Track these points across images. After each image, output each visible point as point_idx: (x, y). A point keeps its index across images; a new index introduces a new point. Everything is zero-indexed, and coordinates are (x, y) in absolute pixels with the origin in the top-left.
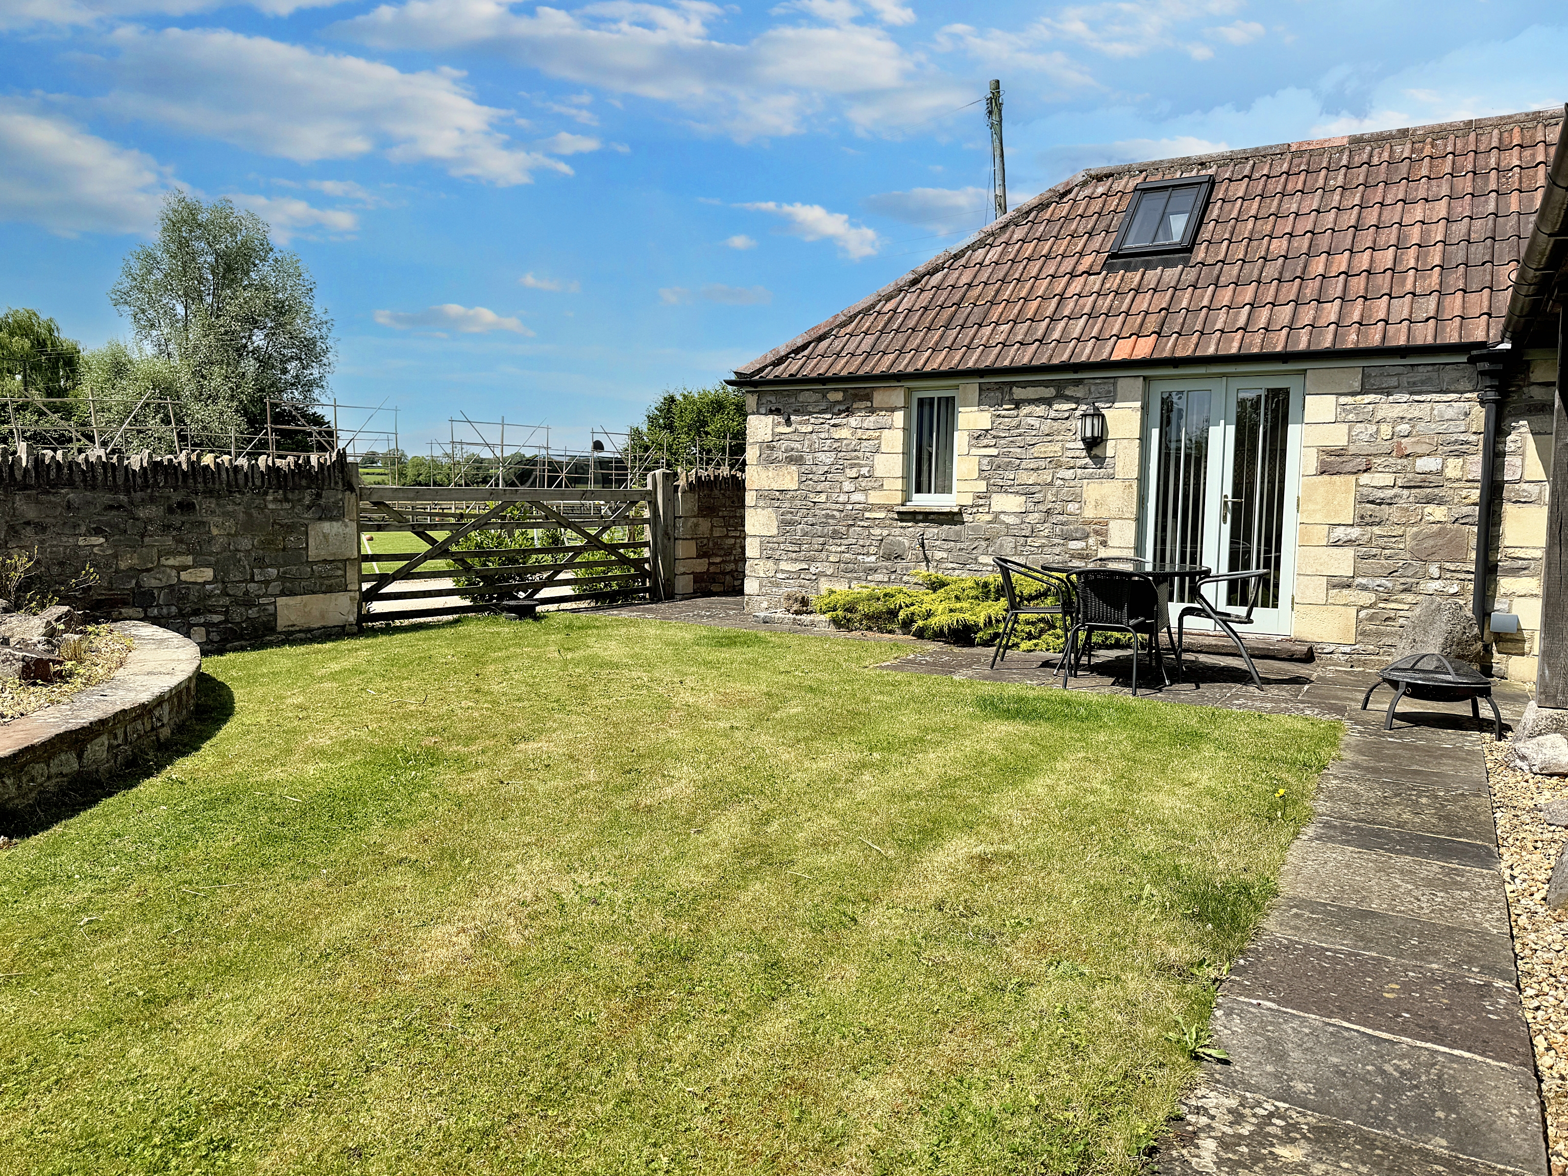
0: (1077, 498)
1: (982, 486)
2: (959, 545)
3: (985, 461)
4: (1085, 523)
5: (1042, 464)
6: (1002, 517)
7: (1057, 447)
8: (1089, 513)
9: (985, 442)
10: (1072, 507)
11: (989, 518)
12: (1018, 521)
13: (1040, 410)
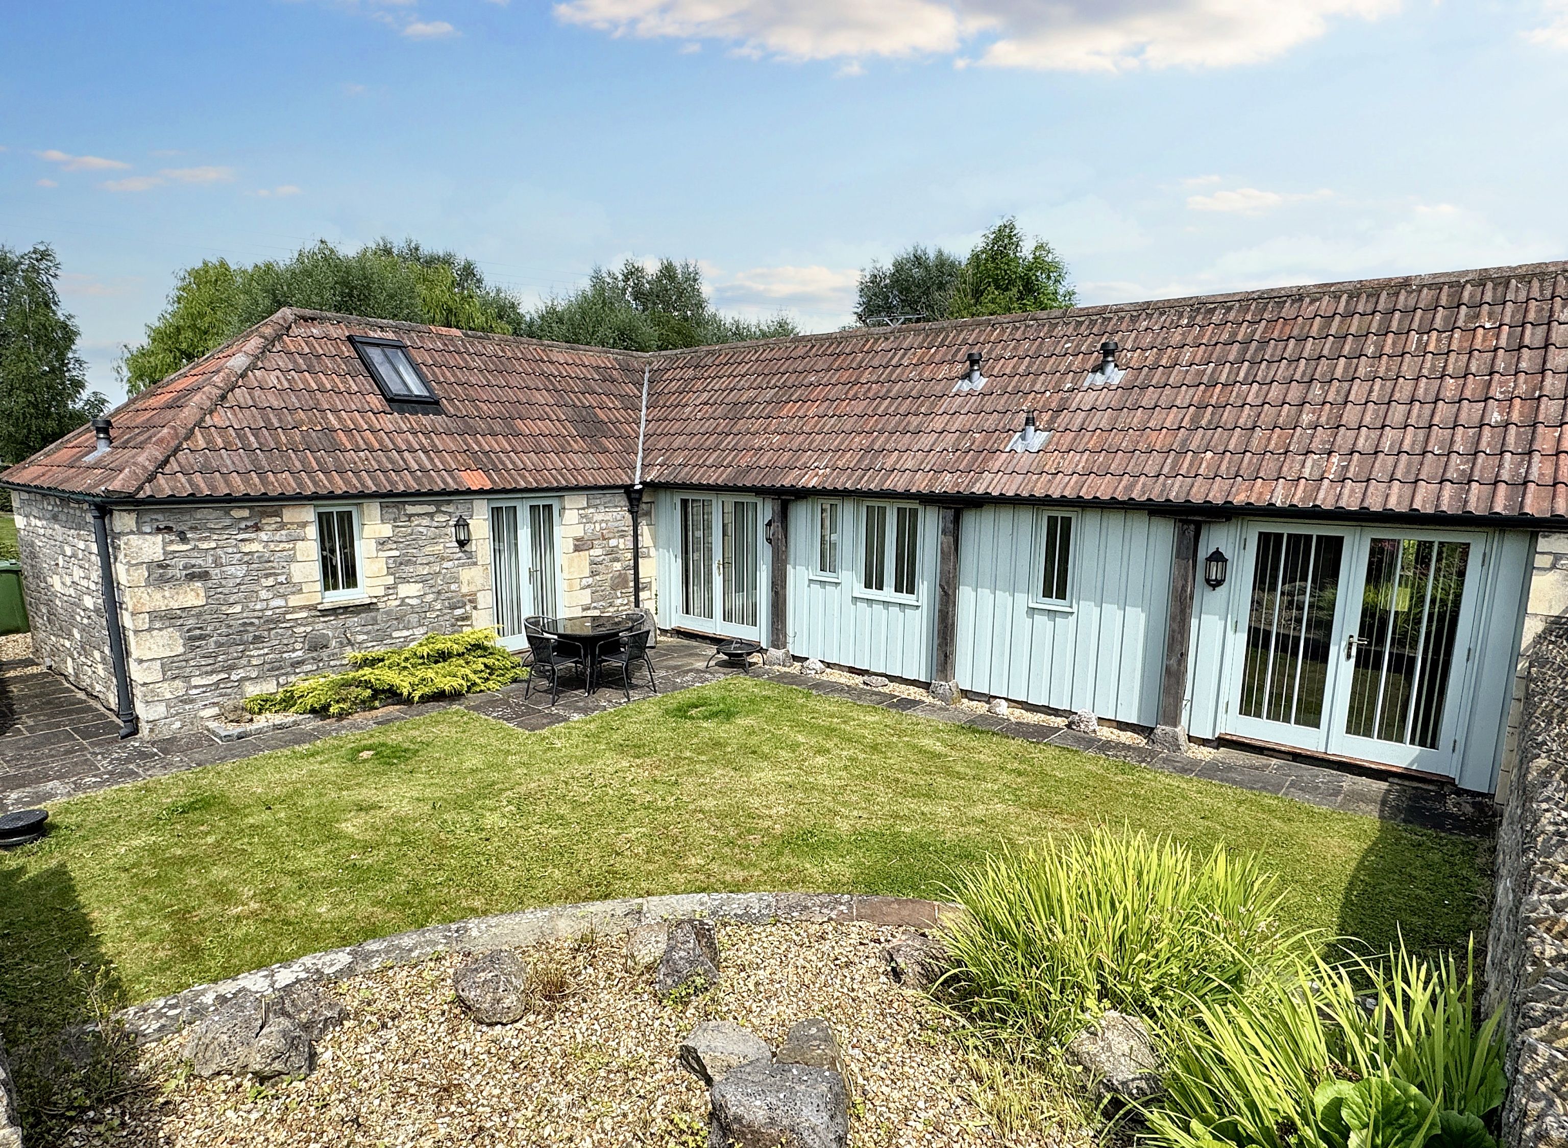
0: (456, 580)
1: (390, 580)
2: (376, 627)
3: (391, 561)
4: (463, 596)
5: (432, 559)
6: (407, 600)
7: (441, 547)
8: (465, 589)
9: (390, 546)
10: (453, 587)
11: (398, 602)
12: (419, 601)
13: (426, 521)
